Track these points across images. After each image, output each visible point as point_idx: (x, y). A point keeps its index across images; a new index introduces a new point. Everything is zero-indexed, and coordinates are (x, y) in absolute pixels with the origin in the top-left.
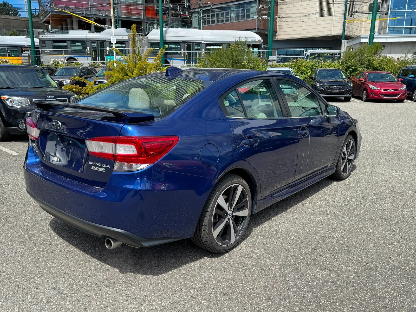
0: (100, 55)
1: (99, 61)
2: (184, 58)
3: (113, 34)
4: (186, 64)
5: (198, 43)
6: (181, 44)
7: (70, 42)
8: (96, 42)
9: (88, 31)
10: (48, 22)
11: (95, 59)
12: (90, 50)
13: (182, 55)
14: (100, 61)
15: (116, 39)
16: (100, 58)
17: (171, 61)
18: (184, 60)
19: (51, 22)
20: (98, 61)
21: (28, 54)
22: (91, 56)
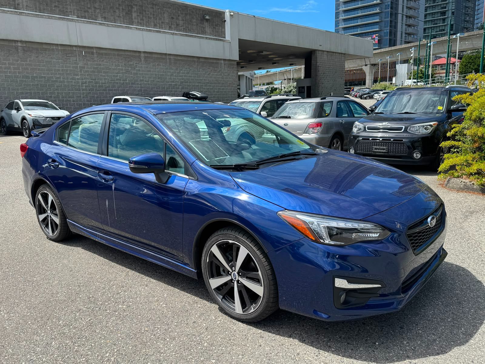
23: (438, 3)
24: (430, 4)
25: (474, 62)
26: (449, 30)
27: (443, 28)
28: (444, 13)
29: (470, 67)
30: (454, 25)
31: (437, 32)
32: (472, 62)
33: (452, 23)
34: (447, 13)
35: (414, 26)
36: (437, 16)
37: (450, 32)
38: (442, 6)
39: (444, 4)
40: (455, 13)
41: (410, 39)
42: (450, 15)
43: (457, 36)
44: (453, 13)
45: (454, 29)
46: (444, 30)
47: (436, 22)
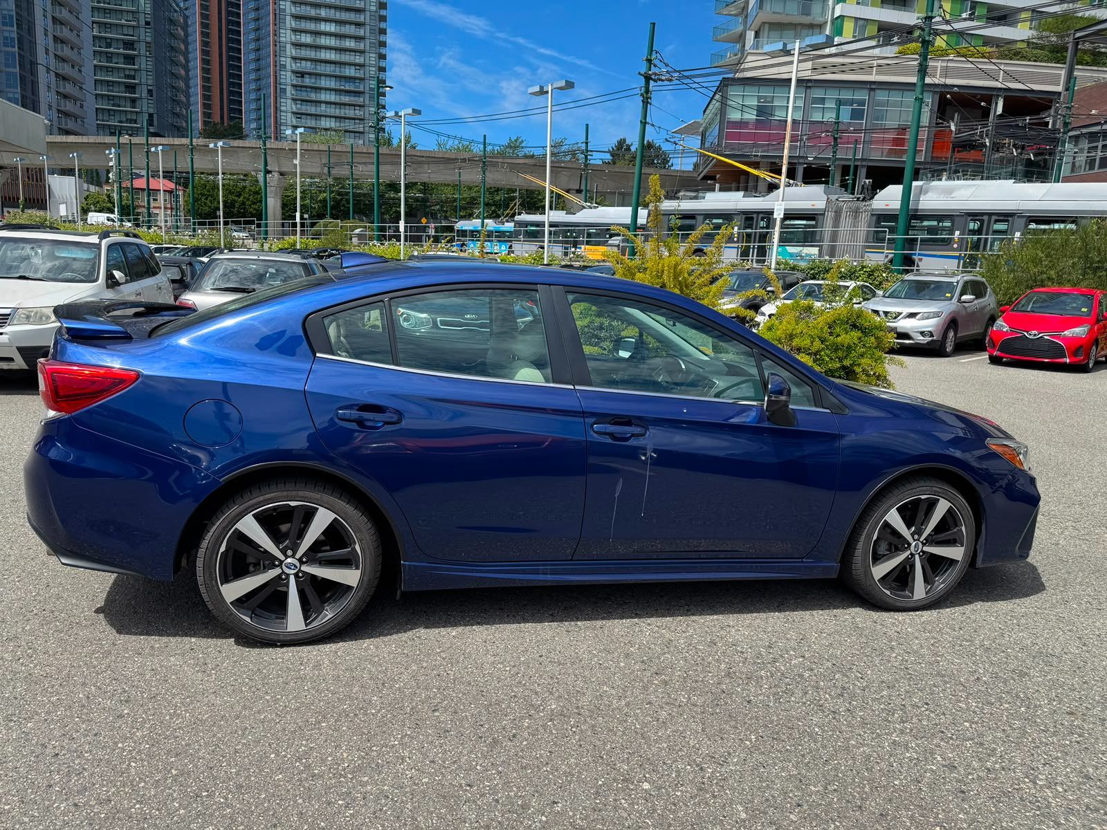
0: (757, 244)
1: (753, 256)
2: (957, 254)
3: (781, 198)
4: (961, 266)
5: (1005, 216)
6: (957, 219)
7: (702, 217)
8: (755, 216)
9: (741, 193)
10: (713, 178)
11: (745, 253)
12: (739, 233)
13: (955, 246)
14: (755, 257)
15: (785, 210)
16: (756, 250)
17: (921, 260)
18: (959, 258)
19: (718, 176)
20: (750, 257)
21: (617, 242)
22: (738, 248)
23: (116, 63)
24: (100, 61)
25: (212, 196)
26: (145, 124)
27: (134, 118)
28: (131, 88)
29: (205, 204)
30: (155, 116)
31: (121, 122)
32: (208, 195)
33: (151, 111)
34: (138, 89)
35: (76, 100)
36: (117, 90)
37: (148, 129)
38: (127, 73)
39: (130, 69)
40: (154, 93)
41: (71, 125)
42: (145, 94)
43: (215, 146)
44: (150, 92)
45: (155, 123)
46: (135, 122)
47: (117, 101)
